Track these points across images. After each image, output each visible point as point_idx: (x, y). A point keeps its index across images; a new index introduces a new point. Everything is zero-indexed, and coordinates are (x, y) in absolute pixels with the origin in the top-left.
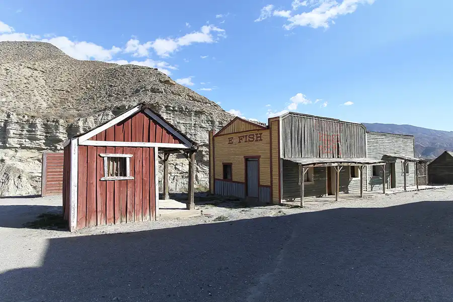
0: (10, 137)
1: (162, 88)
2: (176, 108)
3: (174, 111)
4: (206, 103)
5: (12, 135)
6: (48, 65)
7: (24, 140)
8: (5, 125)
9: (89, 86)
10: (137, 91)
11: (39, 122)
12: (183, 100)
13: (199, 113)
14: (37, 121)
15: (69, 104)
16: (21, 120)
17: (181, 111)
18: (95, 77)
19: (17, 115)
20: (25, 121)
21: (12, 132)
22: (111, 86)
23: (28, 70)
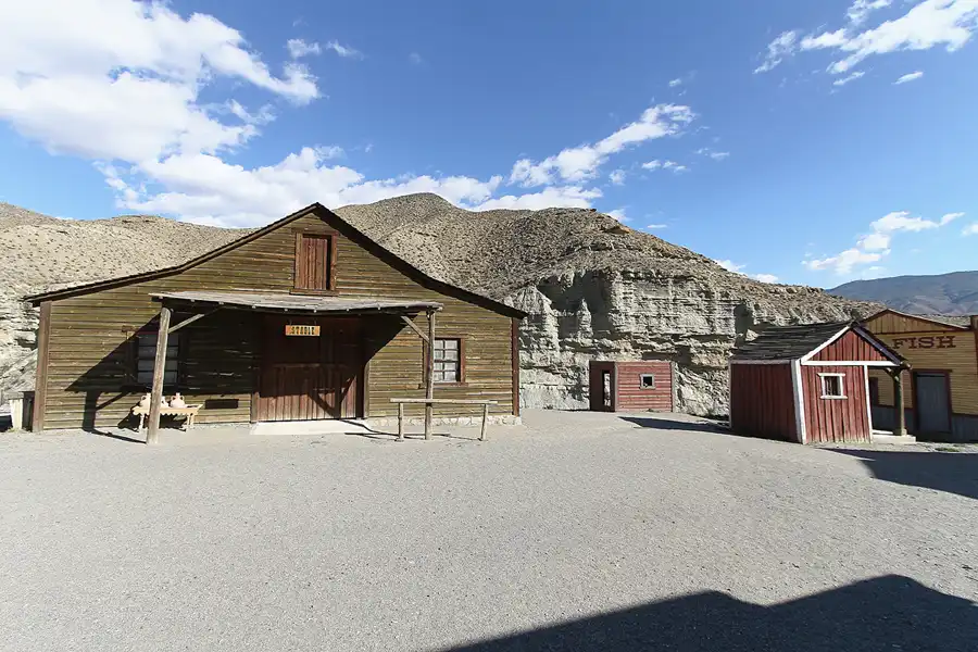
1: (610, 241)
2: (641, 274)
3: (637, 278)
4: (688, 258)
6: (436, 225)
9: (495, 251)
10: (570, 250)
12: (647, 256)
13: (681, 280)
15: (472, 279)
17: (649, 277)
18: (500, 234)
22: (528, 246)
23: (418, 236)
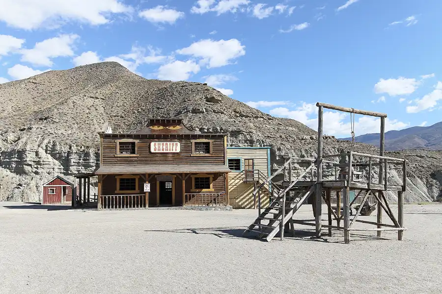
0: (71, 166)
1: (204, 107)
2: (211, 130)
5: (73, 164)
7: (80, 167)
8: (68, 156)
9: (140, 110)
11: (92, 151)
14: (90, 151)
16: (79, 150)
18: (147, 99)
19: (76, 146)
20: (82, 152)
21: (72, 161)
22: (159, 108)
23: (90, 99)
